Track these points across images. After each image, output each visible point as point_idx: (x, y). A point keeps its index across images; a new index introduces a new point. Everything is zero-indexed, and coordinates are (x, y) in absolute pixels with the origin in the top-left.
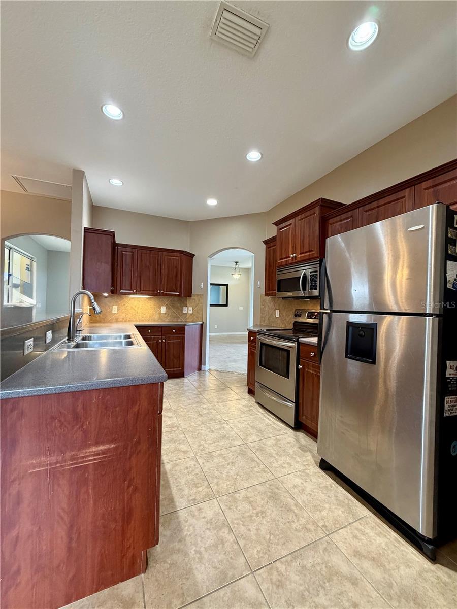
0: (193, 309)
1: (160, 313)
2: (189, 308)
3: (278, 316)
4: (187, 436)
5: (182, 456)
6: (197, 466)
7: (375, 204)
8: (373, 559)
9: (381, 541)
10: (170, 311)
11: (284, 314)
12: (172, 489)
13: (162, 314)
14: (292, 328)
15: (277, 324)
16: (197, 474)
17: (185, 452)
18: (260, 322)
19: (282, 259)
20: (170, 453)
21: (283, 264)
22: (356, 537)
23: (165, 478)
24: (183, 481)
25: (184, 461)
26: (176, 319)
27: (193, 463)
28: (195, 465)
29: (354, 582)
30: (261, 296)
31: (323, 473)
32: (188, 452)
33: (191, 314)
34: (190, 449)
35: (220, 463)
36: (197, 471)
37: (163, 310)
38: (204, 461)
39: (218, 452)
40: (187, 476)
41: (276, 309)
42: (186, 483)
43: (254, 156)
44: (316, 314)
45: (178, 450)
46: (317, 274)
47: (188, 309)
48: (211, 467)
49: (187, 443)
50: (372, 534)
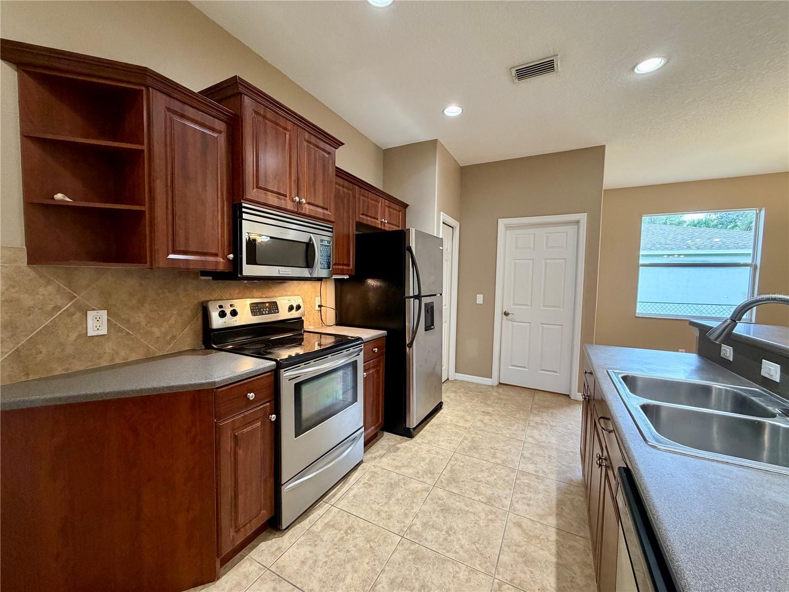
4: (497, 551)
5: (526, 524)
6: (515, 500)
12: (555, 497)
16: (521, 493)
17: (519, 525)
20: (542, 537)
23: (559, 510)
24: (540, 496)
25: (528, 514)
27: (518, 506)
28: (517, 502)
32: (514, 523)
34: (509, 524)
35: (488, 488)
36: (519, 495)
38: (503, 499)
39: (476, 498)
40: (532, 497)
42: (538, 493)
45: (527, 534)
48: (501, 489)
49: (506, 537)
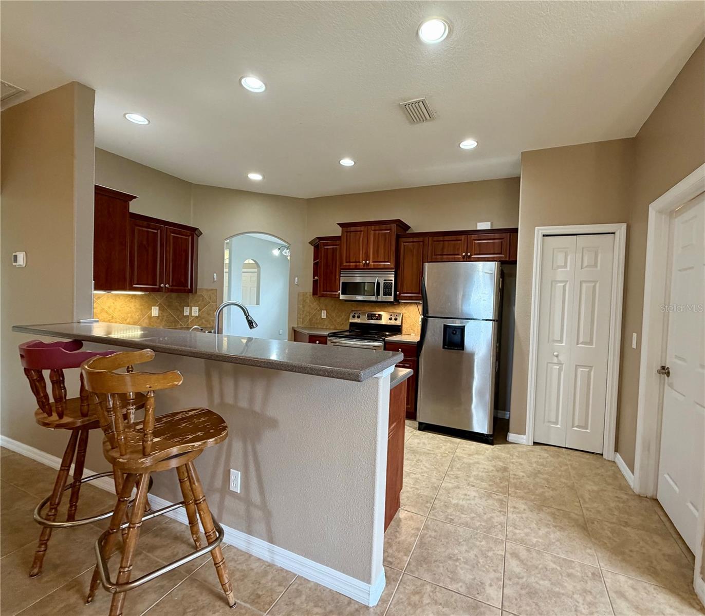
0: (200, 310)
1: (150, 317)
2: (193, 308)
3: (325, 317)
7: (441, 238)
8: (476, 454)
9: (472, 447)
10: (165, 314)
11: (334, 315)
13: (153, 320)
14: (348, 329)
15: (324, 325)
18: (298, 324)
19: (350, 262)
21: (351, 267)
22: (464, 450)
26: (174, 324)
29: (478, 463)
30: (298, 295)
31: (424, 433)
33: (197, 317)
37: (155, 312)
41: (321, 310)
43: (347, 162)
44: (377, 315)
46: (392, 283)
47: (191, 310)
50: (468, 446)
